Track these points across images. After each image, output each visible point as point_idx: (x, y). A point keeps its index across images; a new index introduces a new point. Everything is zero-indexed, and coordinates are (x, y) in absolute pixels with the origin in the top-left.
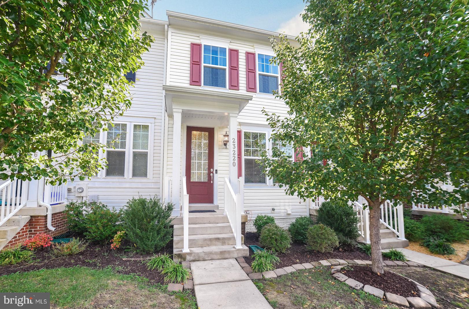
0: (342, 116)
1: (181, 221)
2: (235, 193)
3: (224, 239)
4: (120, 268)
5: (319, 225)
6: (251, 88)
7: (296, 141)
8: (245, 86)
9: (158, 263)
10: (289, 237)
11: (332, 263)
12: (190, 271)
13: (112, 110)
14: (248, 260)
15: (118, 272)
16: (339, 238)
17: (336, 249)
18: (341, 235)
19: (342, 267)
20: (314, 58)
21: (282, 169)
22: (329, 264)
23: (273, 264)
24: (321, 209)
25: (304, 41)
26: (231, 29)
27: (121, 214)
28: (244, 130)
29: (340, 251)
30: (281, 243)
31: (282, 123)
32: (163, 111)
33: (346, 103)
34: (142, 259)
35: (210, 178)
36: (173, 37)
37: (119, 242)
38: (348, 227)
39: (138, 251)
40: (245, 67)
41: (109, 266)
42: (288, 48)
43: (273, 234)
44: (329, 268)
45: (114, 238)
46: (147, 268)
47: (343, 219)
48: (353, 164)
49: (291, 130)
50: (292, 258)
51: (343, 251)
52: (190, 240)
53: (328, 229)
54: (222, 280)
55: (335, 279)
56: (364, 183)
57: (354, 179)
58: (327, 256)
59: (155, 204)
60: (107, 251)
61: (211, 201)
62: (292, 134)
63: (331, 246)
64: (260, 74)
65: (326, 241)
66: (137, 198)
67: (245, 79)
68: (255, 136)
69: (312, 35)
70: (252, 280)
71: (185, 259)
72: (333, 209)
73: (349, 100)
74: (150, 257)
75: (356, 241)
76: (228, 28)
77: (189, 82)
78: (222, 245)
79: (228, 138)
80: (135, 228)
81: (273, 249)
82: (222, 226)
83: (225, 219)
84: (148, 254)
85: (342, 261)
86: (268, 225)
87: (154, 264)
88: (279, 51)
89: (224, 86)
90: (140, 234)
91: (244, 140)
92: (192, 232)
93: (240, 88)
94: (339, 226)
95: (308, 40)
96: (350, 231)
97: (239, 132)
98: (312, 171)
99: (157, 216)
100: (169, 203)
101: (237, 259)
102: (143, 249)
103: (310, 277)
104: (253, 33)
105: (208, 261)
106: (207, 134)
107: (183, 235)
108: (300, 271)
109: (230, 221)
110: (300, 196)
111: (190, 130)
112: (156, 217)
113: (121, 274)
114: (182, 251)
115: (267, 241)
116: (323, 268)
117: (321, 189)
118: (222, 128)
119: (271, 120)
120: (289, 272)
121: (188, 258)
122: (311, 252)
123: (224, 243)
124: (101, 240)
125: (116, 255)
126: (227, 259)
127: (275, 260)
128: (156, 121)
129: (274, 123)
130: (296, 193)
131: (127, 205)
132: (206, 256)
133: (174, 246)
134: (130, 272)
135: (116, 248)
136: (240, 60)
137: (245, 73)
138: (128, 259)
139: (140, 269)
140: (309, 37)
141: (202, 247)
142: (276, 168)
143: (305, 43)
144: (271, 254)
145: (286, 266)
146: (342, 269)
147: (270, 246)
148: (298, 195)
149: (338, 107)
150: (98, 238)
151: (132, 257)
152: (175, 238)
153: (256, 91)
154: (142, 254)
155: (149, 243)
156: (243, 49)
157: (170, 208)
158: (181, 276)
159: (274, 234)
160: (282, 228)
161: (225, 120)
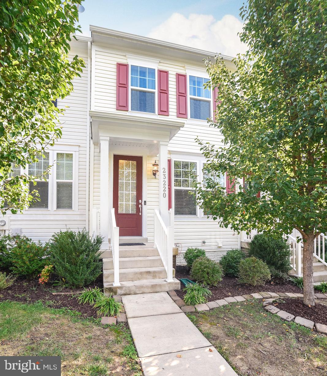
0: (280, 147)
1: (110, 254)
2: (167, 226)
3: (154, 272)
4: (51, 303)
5: (251, 258)
6: (181, 114)
7: (231, 172)
8: (175, 111)
9: (90, 297)
10: (221, 270)
11: (264, 296)
12: (122, 305)
13: (43, 140)
14: (180, 293)
15: (49, 306)
16: (271, 272)
17: (268, 282)
18: (273, 268)
19: (274, 300)
20: (252, 84)
21: (217, 202)
22: (261, 297)
23: (205, 297)
24: (253, 242)
25: (241, 64)
26: (161, 47)
27: (48, 248)
28: (175, 158)
29: (272, 285)
30: (213, 276)
31: (216, 153)
32: (88, 138)
33: (285, 134)
34: (72, 293)
35: (139, 209)
36: (97, 56)
37: (47, 276)
38: (280, 260)
39: (67, 285)
40: (175, 90)
41: (39, 301)
42: (225, 72)
43: (204, 267)
44: (261, 300)
45: (42, 273)
46: (78, 302)
47: (275, 253)
48: (289, 196)
49: (225, 160)
50: (224, 291)
51: (275, 285)
52: (120, 274)
53: (261, 262)
54: (155, 313)
55: (267, 311)
56: (300, 216)
57: (290, 211)
58: (259, 289)
59: (84, 237)
60: (35, 286)
61: (139, 233)
62: (227, 164)
63: (263, 279)
64: (191, 99)
65: (258, 274)
66: (64, 231)
67: (175, 104)
68: (186, 165)
69: (250, 56)
70: (185, 313)
71: (115, 293)
72: (266, 242)
73: (288, 131)
74: (80, 291)
75: (288, 275)
76: (157, 46)
77: (115, 107)
78: (153, 279)
79: (158, 168)
80: (64, 262)
81: (205, 283)
82: (153, 260)
83: (156, 252)
84: (78, 288)
85: (273, 294)
86: (199, 258)
87: (85, 298)
88: (215, 75)
89: (154, 112)
90: (69, 268)
91: (174, 169)
92: (122, 265)
93: (170, 113)
94: (271, 260)
95: (245, 63)
96: (282, 265)
97: (169, 161)
98: (247, 203)
99: (86, 249)
100: (98, 236)
101: (169, 292)
102: (73, 283)
103: (242, 310)
104: (184, 52)
105: (140, 295)
106: (135, 163)
107: (113, 269)
108: (233, 304)
109: (161, 254)
110: (233, 228)
111: (117, 159)
112: (85, 251)
113: (52, 308)
114: (112, 285)
115: (199, 275)
116: (255, 301)
117: (255, 222)
118: (151, 156)
119: (205, 149)
120: (221, 305)
121: (119, 291)
122: (242, 285)
123: (154, 277)
124: (27, 275)
125: (45, 290)
126: (158, 292)
127: (207, 293)
128: (81, 149)
129: (208, 153)
130: (230, 226)
131: (53, 238)
132: (137, 290)
133: (104, 280)
134: (61, 306)
135: (44, 282)
136: (170, 82)
137: (175, 97)
138: (58, 293)
139: (72, 303)
140: (246, 59)
141: (132, 281)
142: (210, 200)
143: (242, 66)
144: (203, 287)
145: (218, 299)
146: (273, 302)
147: (202, 280)
148: (231, 228)
149: (276, 138)
150: (25, 272)
151: (61, 292)
152: (105, 272)
153: (187, 116)
154: (71, 289)
155: (79, 277)
156: (173, 69)
157: (99, 241)
158: (114, 310)
159: (206, 267)
160: (214, 261)
161: (154, 149)
